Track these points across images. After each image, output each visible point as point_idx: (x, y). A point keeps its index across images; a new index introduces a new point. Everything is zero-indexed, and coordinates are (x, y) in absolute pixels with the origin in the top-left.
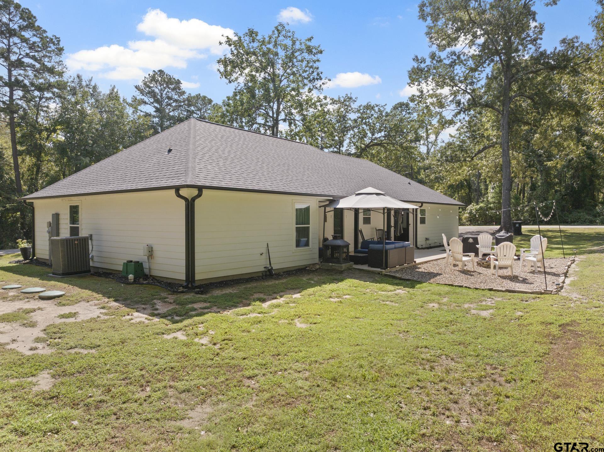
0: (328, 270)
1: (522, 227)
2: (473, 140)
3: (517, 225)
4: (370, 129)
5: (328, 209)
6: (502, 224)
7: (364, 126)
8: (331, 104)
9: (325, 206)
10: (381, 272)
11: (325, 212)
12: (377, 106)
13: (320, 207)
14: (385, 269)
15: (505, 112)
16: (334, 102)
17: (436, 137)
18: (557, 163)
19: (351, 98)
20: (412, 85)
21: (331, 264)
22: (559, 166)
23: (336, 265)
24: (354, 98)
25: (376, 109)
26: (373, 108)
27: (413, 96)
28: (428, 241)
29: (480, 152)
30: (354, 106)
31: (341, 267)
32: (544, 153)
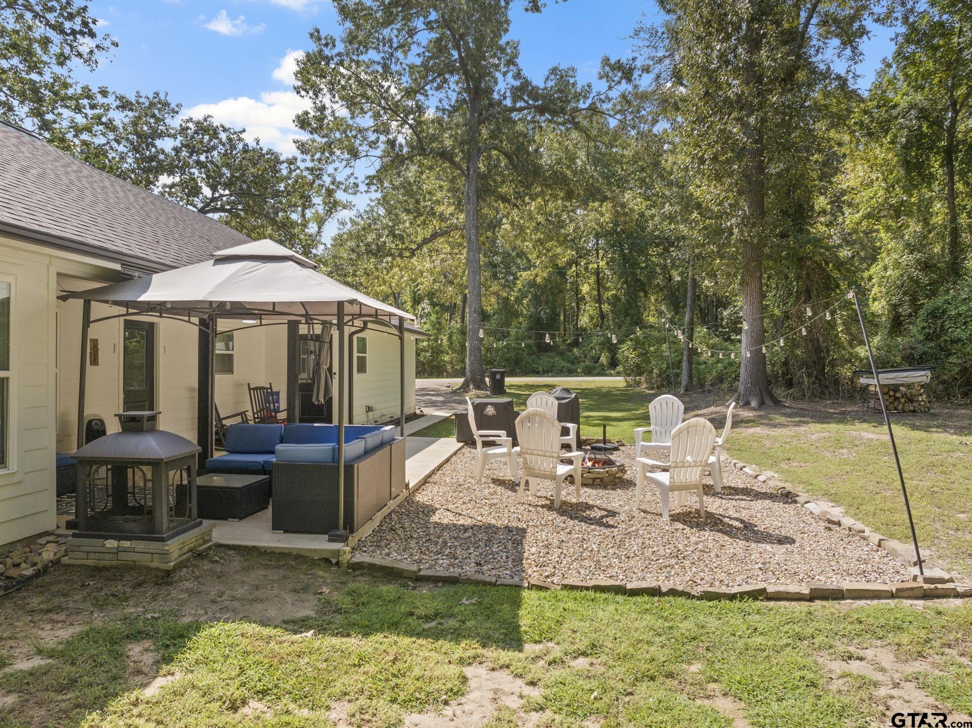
0: (96, 571)
1: (506, 379)
2: (415, 218)
3: (498, 377)
4: (208, 177)
5: (98, 309)
6: (468, 374)
7: (195, 171)
8: (118, 107)
9: (88, 298)
10: (337, 553)
11: (87, 322)
12: (225, 130)
13: (63, 298)
14: (344, 539)
15: (471, 172)
16: (125, 105)
17: (320, 228)
18: (537, 276)
19: (166, 104)
20: (303, 93)
21: (111, 544)
22: (539, 280)
23: (140, 545)
24: (173, 106)
25: (223, 136)
26: (215, 134)
27: (306, 113)
28: (371, 414)
29: (425, 241)
30: (175, 123)
31: (165, 554)
32: (502, 262)
